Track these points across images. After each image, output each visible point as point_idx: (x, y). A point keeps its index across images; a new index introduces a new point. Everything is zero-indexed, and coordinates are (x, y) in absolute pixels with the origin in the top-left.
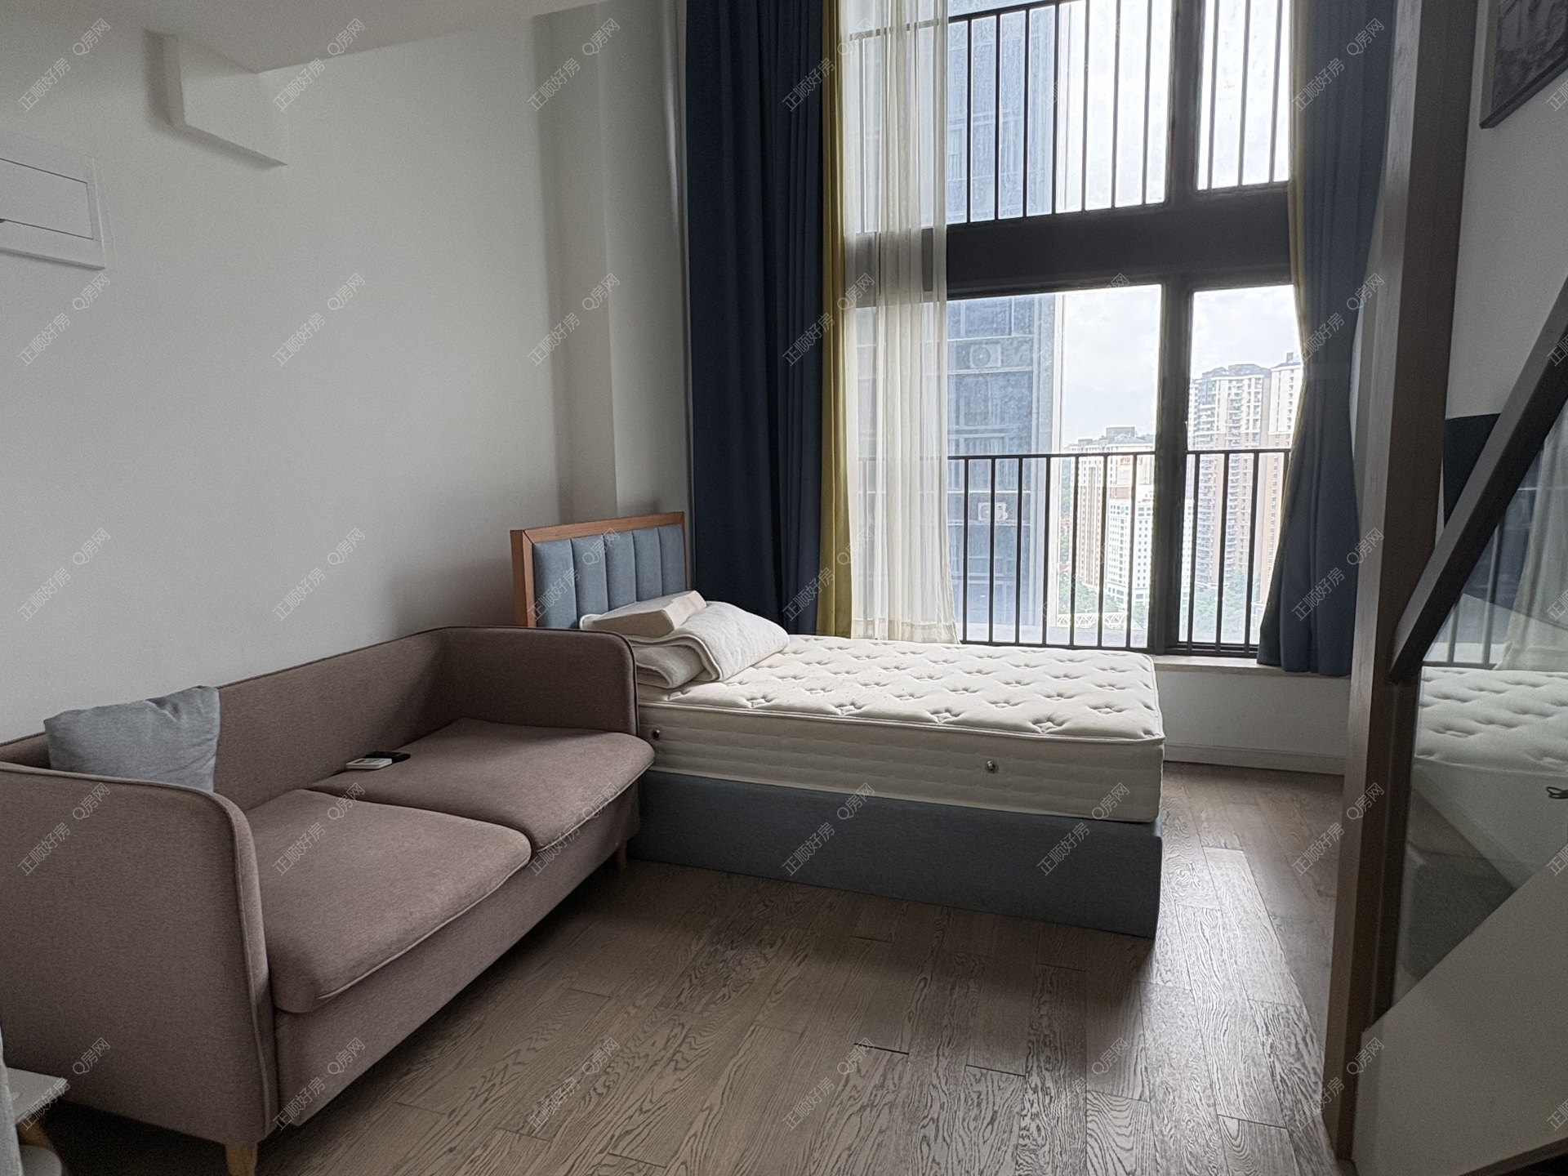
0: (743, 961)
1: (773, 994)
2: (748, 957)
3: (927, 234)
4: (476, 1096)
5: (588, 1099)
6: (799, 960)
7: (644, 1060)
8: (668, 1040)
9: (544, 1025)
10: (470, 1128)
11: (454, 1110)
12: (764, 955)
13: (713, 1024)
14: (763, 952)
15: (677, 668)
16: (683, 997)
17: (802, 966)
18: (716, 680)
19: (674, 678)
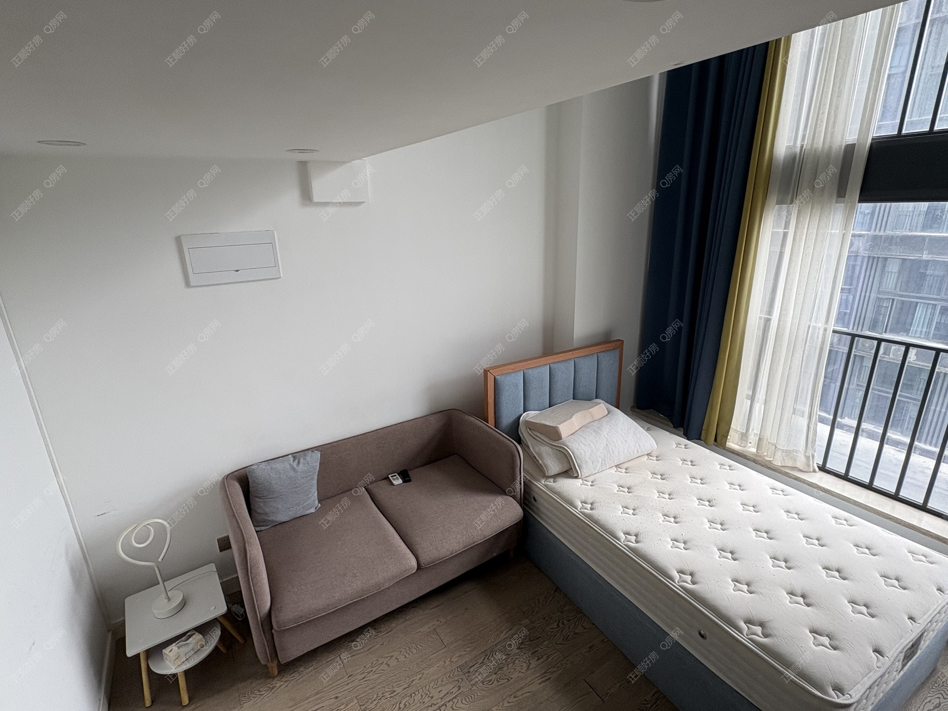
0: (517, 661)
1: (513, 696)
2: (522, 660)
3: (850, 149)
4: (362, 673)
5: (394, 707)
6: (544, 679)
7: (430, 699)
8: (448, 693)
9: (410, 646)
10: (349, 690)
11: (351, 675)
12: (530, 663)
13: (472, 697)
14: (530, 661)
15: (553, 466)
16: (472, 669)
17: (541, 685)
18: (577, 477)
19: (549, 471)
